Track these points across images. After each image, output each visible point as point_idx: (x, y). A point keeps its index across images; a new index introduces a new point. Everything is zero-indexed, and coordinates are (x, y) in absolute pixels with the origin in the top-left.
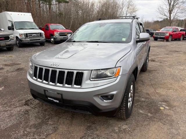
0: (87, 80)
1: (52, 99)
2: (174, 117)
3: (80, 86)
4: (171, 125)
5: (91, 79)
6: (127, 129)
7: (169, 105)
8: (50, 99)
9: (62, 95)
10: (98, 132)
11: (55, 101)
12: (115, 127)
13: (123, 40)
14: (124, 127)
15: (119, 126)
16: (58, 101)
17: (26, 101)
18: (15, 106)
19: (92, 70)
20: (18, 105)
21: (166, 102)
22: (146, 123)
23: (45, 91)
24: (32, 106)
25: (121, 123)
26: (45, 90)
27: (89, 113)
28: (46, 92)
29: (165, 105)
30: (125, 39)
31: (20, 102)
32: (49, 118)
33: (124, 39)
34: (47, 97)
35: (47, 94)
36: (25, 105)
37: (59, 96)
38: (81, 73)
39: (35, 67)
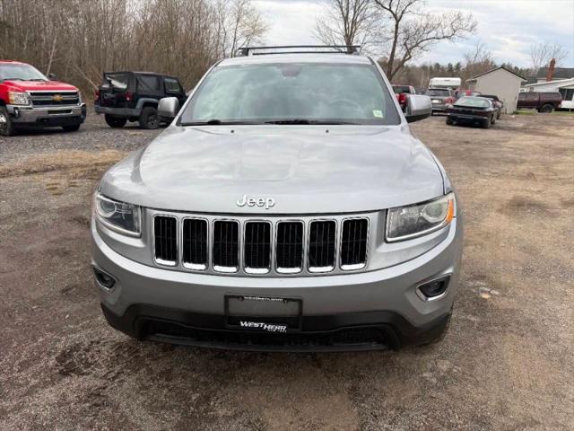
1: (256, 325)
2: (528, 312)
4: (536, 333)
5: (389, 239)
6: (455, 371)
7: (496, 286)
8: (250, 324)
11: (270, 327)
12: (422, 373)
13: (376, 115)
14: (444, 366)
15: (430, 366)
16: (282, 328)
18: (24, 389)
19: (387, 210)
20: (34, 382)
21: (482, 277)
22: (482, 342)
24: (103, 371)
26: (230, 296)
27: (374, 345)
29: (487, 286)
30: (380, 112)
31: (34, 368)
33: (378, 114)
34: (235, 320)
35: (236, 308)
36: (64, 374)
38: (359, 222)
39: (158, 219)
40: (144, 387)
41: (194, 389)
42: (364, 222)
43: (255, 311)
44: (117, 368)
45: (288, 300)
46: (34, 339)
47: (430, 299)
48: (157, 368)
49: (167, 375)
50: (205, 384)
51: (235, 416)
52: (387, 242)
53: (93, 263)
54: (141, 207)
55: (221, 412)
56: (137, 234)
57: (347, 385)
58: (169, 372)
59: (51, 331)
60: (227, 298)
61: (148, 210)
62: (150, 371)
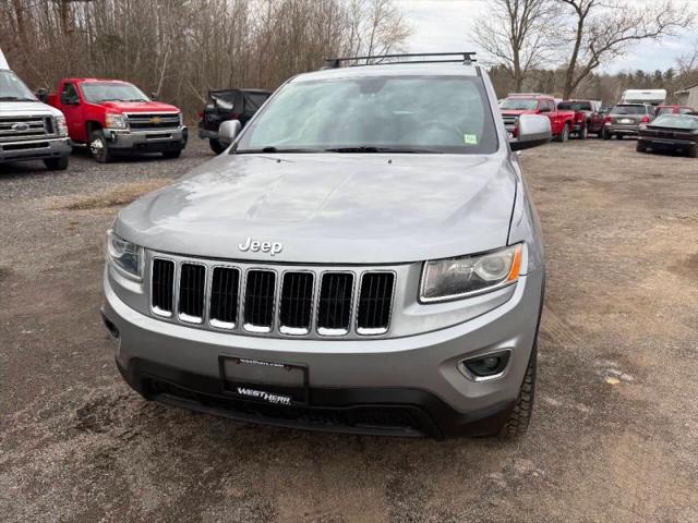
0: (407, 303)
1: (256, 393)
2: (665, 407)
3: (382, 330)
4: (668, 437)
5: (423, 299)
6: (536, 474)
7: (631, 368)
8: (249, 392)
10: (438, 502)
11: (272, 397)
12: (490, 472)
13: (467, 141)
14: (522, 466)
15: (503, 465)
16: (285, 400)
17: (80, 413)
18: (36, 442)
19: (424, 262)
20: (48, 434)
21: (614, 356)
22: (586, 441)
23: (222, 360)
24: (120, 430)
25: (503, 452)
26: (225, 357)
27: (408, 431)
28: (228, 364)
29: (619, 369)
30: (474, 137)
31: (55, 419)
32: (219, 474)
33: (471, 139)
34: (231, 385)
35: (233, 371)
36: (80, 429)
37: (295, 378)
38: (383, 275)
39: (157, 262)
40: (157, 453)
41: (210, 463)
42: (390, 277)
43: (259, 376)
44: (137, 429)
45: (291, 367)
46: (64, 388)
47: (479, 379)
48: (179, 432)
49: (186, 442)
50: (224, 457)
51: (244, 498)
52: (422, 303)
54: (145, 248)
55: (230, 491)
56: (138, 278)
57: (389, 477)
58: (190, 438)
59: (85, 380)
61: (150, 251)
62: (170, 436)
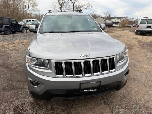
1: (88, 90)
3: (114, 70)
8: (87, 90)
9: (100, 82)
11: (92, 90)
14: (122, 92)
16: (95, 90)
19: (117, 55)
26: (81, 83)
30: (96, 28)
34: (83, 90)
35: (83, 86)
39: (55, 63)
42: (114, 58)
43: (88, 86)
45: (98, 82)
52: (118, 63)
53: (30, 79)
54: (48, 60)
56: (48, 68)
60: (80, 84)
61: (52, 60)
